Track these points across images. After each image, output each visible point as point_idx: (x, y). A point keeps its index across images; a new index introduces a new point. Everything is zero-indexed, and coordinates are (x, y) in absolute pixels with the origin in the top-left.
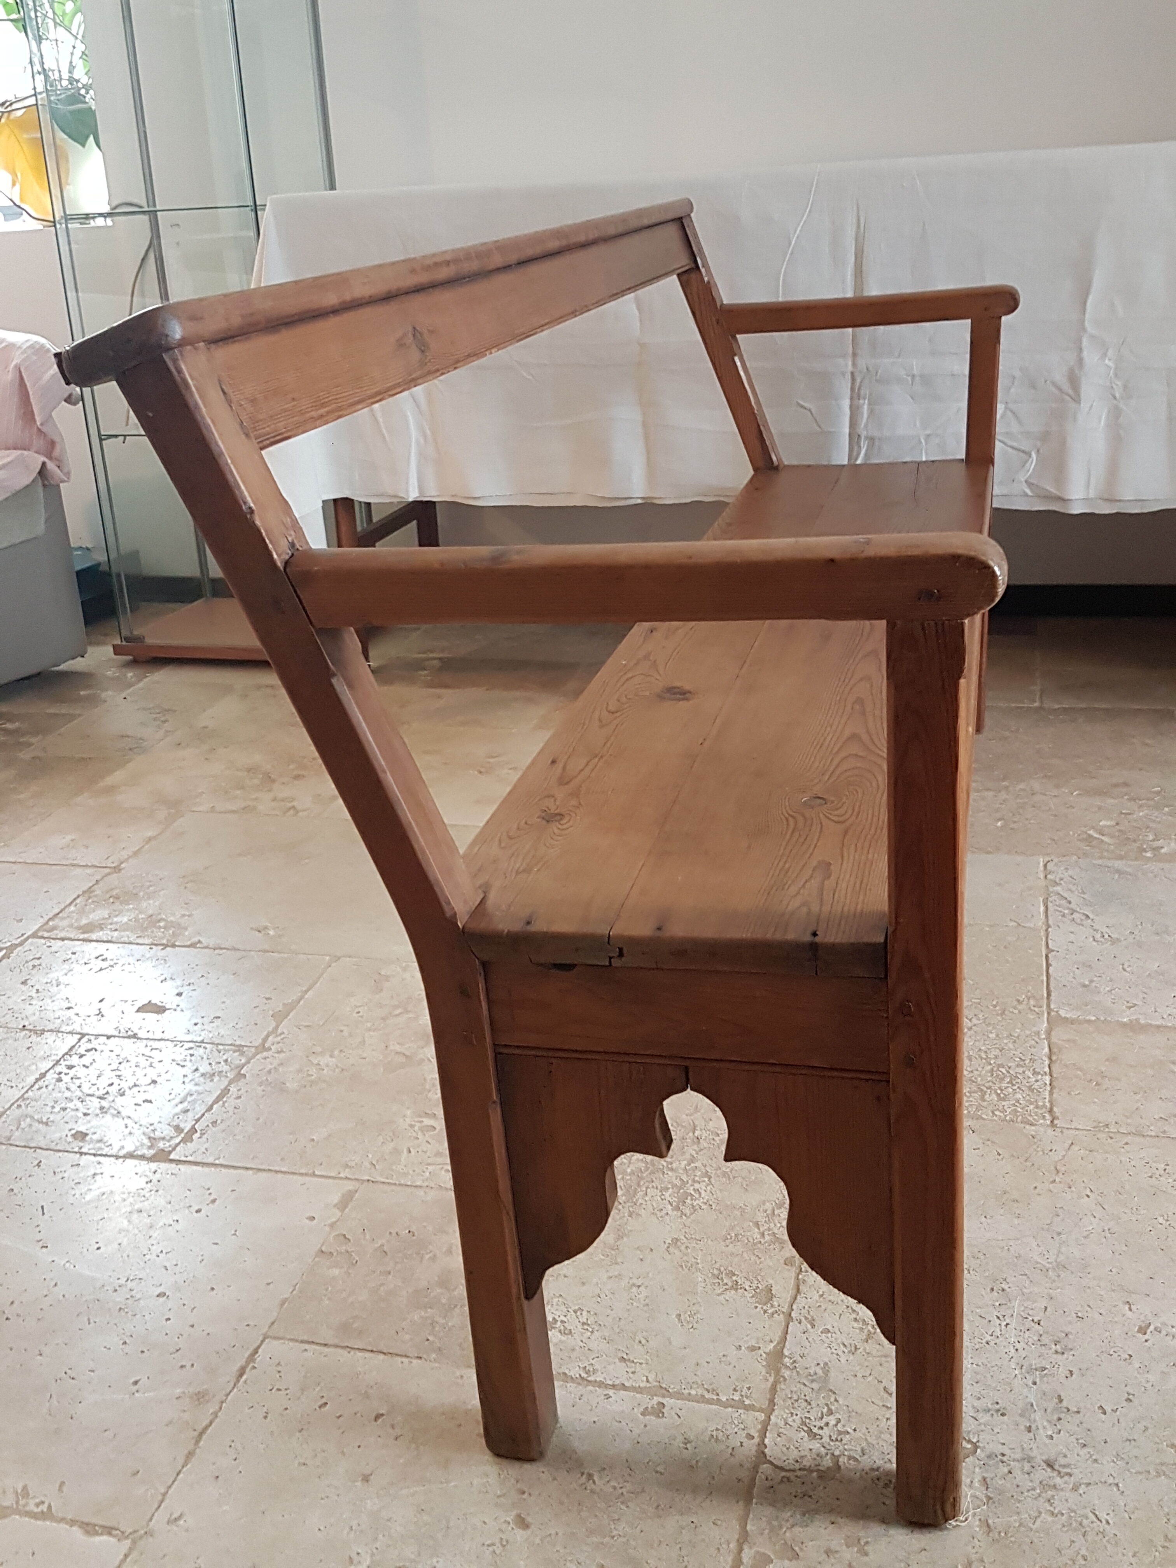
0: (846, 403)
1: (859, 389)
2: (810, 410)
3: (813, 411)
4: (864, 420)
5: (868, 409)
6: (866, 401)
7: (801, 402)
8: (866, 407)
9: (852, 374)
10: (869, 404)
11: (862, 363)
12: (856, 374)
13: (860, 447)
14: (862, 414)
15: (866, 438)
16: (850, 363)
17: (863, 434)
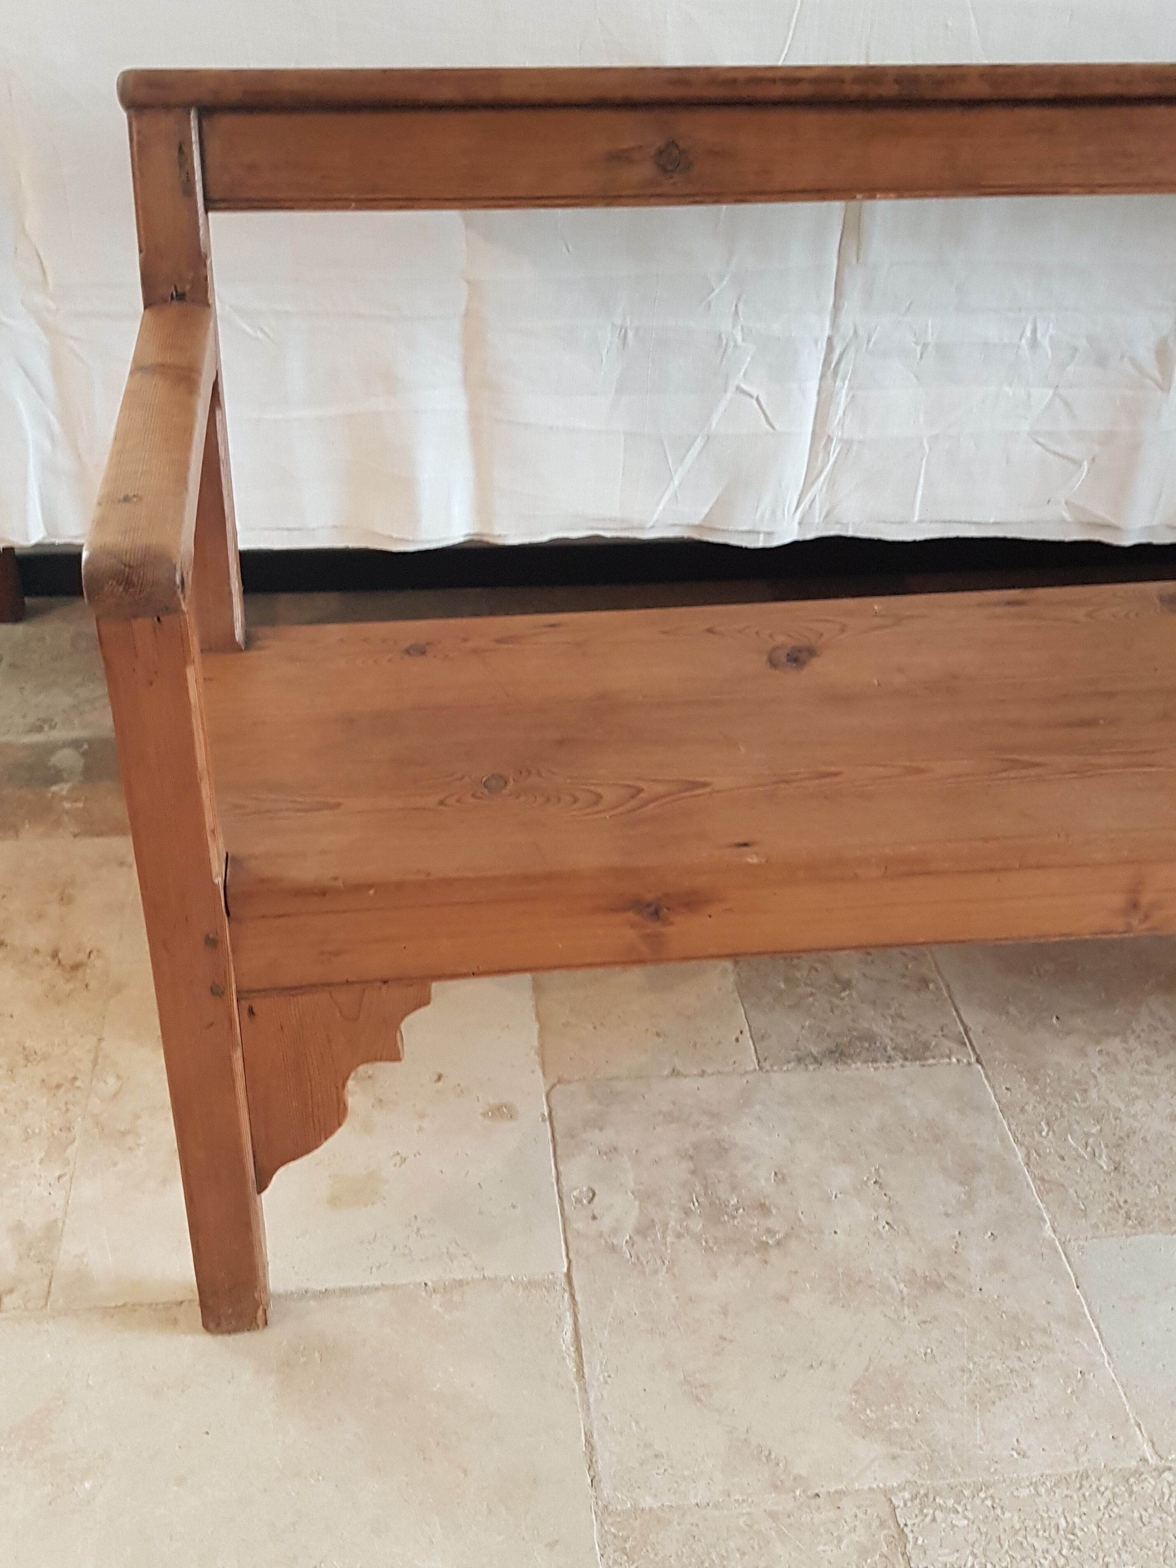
0: (813, 385)
1: (838, 363)
2: (757, 400)
3: (761, 399)
4: (840, 412)
5: (847, 396)
6: (847, 382)
7: (744, 386)
8: (844, 392)
9: (830, 339)
10: (851, 388)
11: (846, 322)
12: (835, 341)
13: (827, 453)
14: (839, 404)
15: (841, 440)
16: (828, 323)
17: (837, 434)
